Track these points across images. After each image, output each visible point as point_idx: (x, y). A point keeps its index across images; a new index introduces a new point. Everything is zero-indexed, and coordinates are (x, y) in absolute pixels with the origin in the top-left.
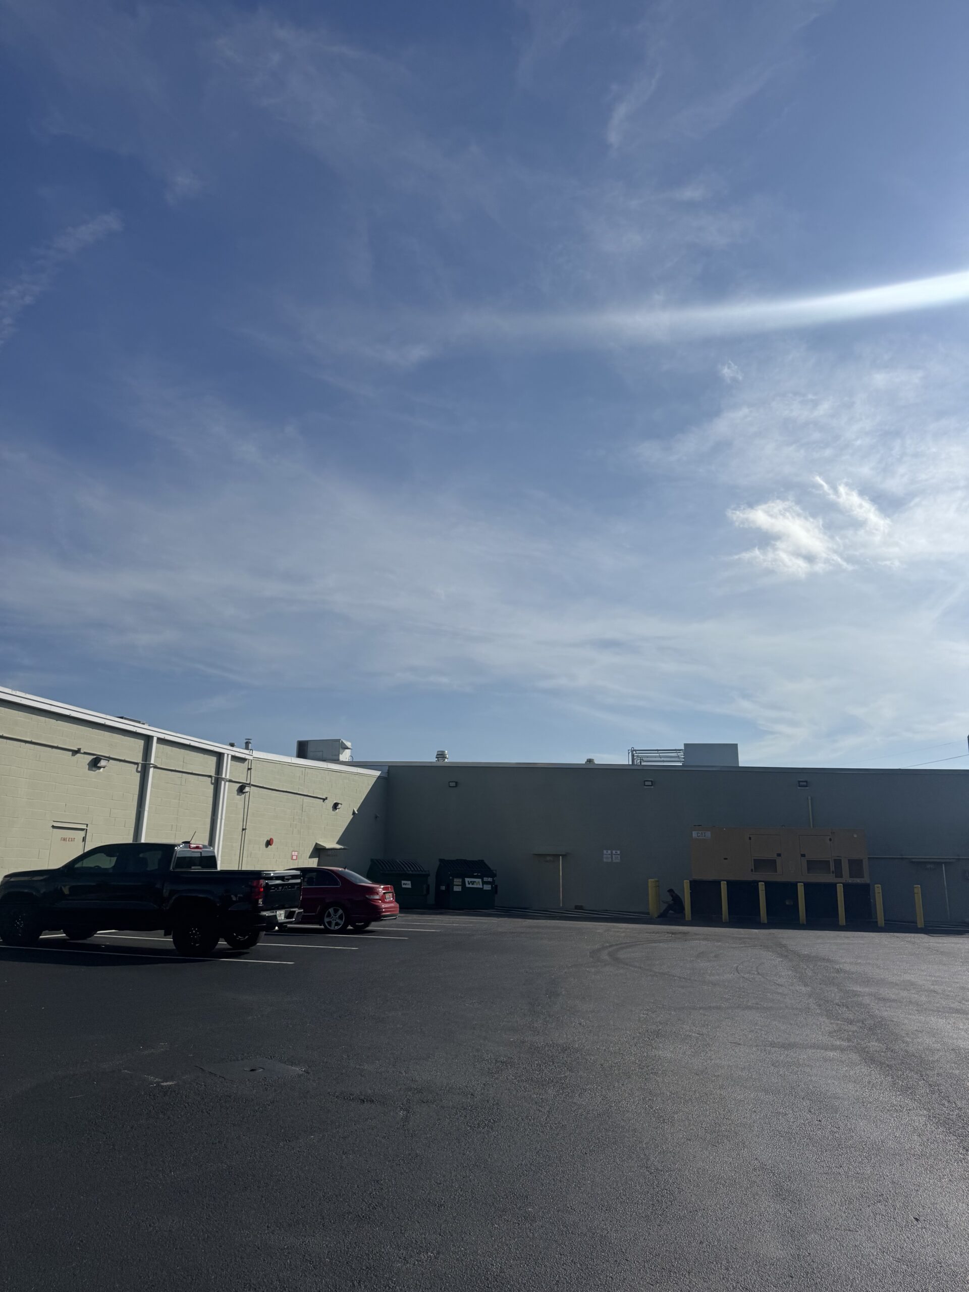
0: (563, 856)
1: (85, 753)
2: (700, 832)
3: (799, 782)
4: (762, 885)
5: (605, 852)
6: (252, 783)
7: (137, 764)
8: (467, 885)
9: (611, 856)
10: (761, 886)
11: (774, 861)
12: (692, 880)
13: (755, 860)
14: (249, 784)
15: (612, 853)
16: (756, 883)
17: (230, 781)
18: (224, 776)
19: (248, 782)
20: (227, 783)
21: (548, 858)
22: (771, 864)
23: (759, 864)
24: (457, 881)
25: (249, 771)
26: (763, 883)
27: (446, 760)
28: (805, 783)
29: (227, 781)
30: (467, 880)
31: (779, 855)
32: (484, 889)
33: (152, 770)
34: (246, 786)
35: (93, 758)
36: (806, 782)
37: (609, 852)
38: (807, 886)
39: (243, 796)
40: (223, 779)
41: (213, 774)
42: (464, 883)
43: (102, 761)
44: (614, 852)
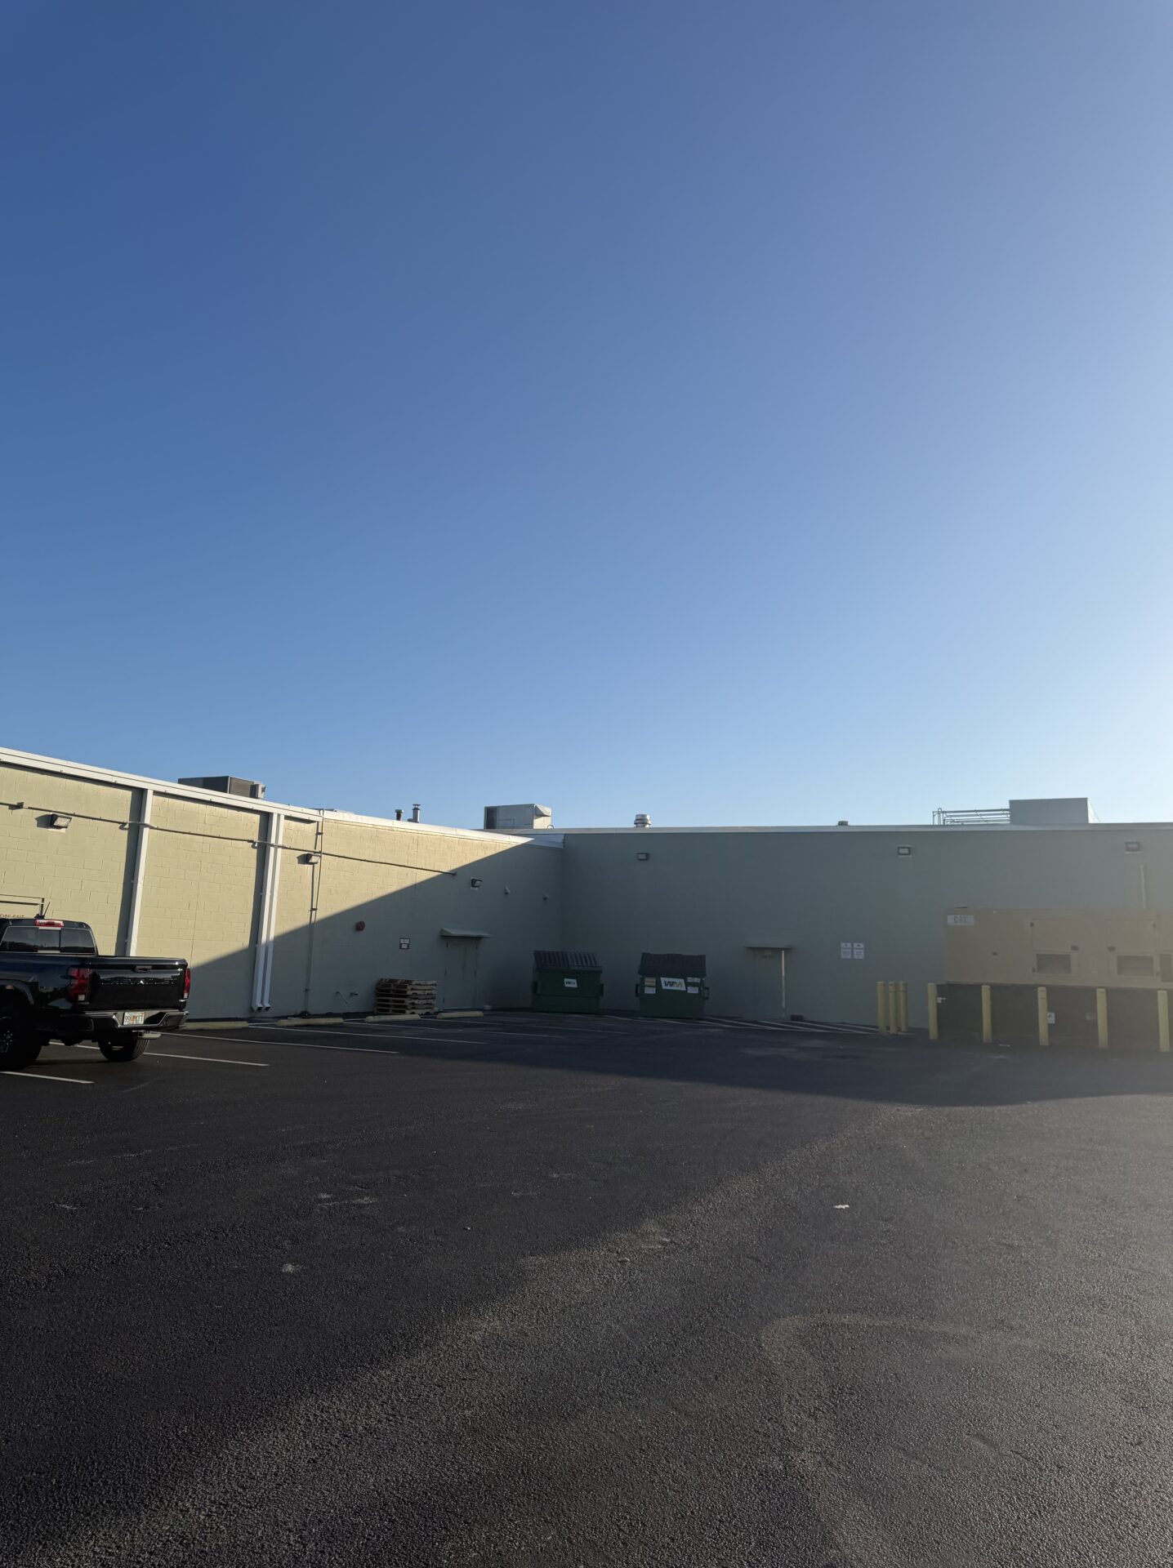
0: (788, 950)
1: (29, 808)
2: (958, 916)
3: (1127, 843)
4: (1042, 991)
5: (843, 945)
6: (323, 851)
7: (124, 824)
8: (664, 987)
9: (852, 951)
10: (1042, 993)
11: (1069, 956)
12: (939, 983)
13: (1038, 955)
14: (320, 852)
15: (852, 945)
16: (1032, 989)
17: (284, 847)
18: (273, 841)
19: (317, 850)
20: (280, 850)
21: (767, 953)
22: (1063, 962)
23: (1044, 962)
24: (650, 981)
25: (319, 836)
26: (1044, 988)
27: (648, 826)
28: (1135, 846)
29: (279, 847)
30: (663, 980)
31: (1075, 948)
32: (688, 992)
33: (146, 831)
34: (311, 855)
35: (49, 815)
36: (1138, 843)
37: (849, 945)
38: (1109, 992)
39: (310, 867)
40: (273, 846)
41: (256, 839)
42: (658, 984)
43: (59, 818)
44: (855, 945)
